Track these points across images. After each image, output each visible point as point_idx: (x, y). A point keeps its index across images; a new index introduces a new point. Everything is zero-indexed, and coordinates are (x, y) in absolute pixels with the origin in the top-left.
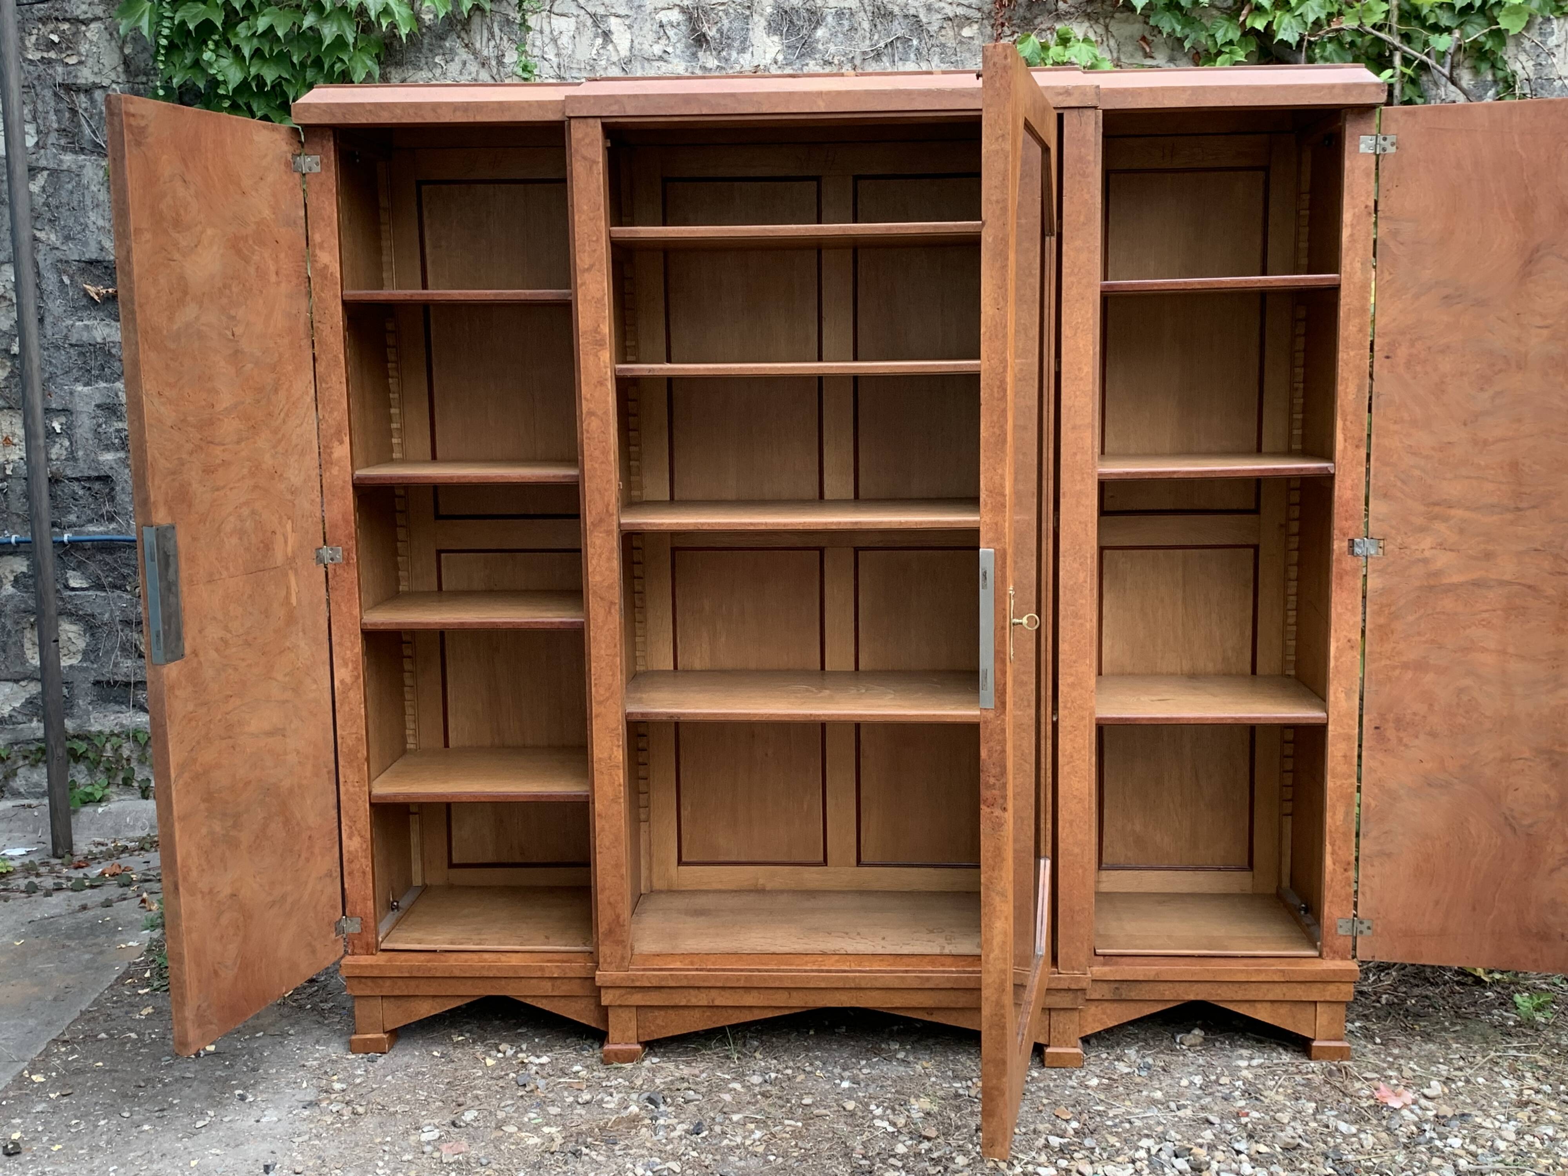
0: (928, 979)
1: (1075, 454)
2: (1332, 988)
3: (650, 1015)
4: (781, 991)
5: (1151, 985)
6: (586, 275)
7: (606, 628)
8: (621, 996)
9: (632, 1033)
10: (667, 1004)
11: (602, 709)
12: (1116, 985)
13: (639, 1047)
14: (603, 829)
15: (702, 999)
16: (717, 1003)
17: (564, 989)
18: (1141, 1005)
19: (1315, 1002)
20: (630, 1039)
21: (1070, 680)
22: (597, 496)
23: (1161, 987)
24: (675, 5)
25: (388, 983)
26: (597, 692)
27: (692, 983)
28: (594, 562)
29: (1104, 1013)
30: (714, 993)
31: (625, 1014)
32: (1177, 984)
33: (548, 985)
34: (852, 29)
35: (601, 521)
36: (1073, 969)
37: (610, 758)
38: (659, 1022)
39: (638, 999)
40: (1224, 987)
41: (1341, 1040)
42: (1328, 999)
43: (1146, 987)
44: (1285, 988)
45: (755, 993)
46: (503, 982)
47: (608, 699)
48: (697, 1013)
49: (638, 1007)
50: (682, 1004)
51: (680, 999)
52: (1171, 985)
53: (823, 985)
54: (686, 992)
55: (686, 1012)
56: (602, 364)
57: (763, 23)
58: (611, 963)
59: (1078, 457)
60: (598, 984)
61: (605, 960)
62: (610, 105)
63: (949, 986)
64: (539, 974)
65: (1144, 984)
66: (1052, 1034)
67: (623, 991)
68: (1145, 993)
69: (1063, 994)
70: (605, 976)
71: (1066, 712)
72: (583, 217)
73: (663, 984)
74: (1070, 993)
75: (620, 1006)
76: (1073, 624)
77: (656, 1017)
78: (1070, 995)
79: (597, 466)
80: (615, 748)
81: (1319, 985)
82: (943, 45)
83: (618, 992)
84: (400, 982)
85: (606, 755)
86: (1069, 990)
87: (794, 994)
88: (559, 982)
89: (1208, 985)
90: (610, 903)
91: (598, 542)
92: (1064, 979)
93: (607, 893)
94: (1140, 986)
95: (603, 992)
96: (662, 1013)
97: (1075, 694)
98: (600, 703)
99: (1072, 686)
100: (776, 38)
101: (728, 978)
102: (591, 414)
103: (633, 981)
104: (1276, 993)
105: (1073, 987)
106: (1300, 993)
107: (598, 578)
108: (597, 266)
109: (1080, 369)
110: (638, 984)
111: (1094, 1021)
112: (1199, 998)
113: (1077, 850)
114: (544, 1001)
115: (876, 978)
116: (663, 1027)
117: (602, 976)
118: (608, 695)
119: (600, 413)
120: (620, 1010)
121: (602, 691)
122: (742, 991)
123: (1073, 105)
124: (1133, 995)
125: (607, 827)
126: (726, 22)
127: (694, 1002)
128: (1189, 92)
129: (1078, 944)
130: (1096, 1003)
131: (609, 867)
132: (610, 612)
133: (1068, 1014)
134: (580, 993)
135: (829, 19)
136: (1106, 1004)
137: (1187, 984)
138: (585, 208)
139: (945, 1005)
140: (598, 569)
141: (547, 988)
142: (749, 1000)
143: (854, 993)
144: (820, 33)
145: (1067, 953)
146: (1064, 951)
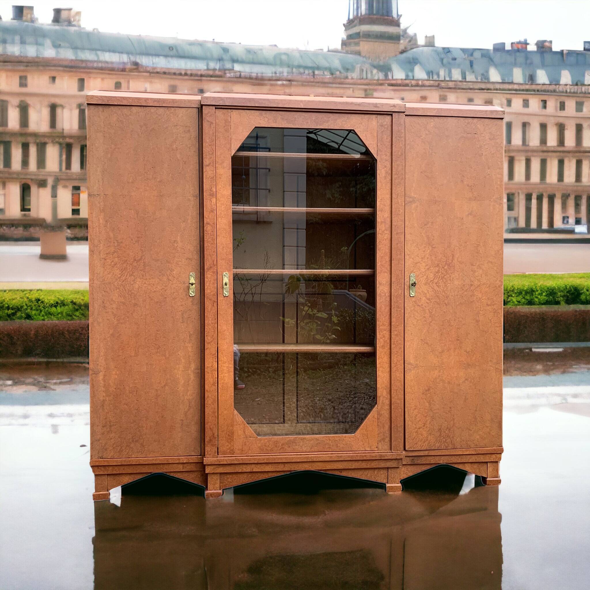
0: (341, 456)
1: (397, 244)
2: (494, 456)
3: (225, 477)
4: (280, 464)
5: (426, 457)
6: (207, 167)
7: (212, 312)
8: (213, 469)
9: (218, 485)
10: (233, 471)
11: (209, 346)
12: (413, 458)
13: (220, 491)
14: (208, 397)
15: (248, 469)
16: (254, 470)
17: (188, 468)
18: (421, 466)
19: (487, 462)
20: (217, 488)
21: (396, 333)
22: (210, 258)
23: (430, 458)
25: (111, 468)
26: (207, 339)
27: (244, 462)
28: (207, 284)
29: (407, 470)
30: (253, 466)
31: (215, 477)
32: (436, 457)
33: (181, 466)
35: (211, 267)
36: (398, 451)
37: (212, 366)
38: (229, 480)
39: (221, 470)
40: (453, 457)
41: (497, 477)
42: (492, 461)
43: (424, 458)
44: (476, 456)
45: (270, 466)
46: (161, 466)
47: (212, 342)
48: (245, 476)
49: (221, 474)
50: (240, 471)
51: (239, 469)
52: (433, 457)
53: (298, 461)
54: (241, 466)
55: (241, 475)
56: (213, 204)
58: (210, 454)
59: (399, 245)
60: (205, 464)
61: (208, 453)
62: (219, 101)
63: (349, 459)
64: (177, 462)
65: (423, 457)
66: (389, 479)
67: (215, 467)
68: (423, 461)
69: (394, 461)
70: (208, 460)
71: (394, 346)
72: (207, 144)
73: (232, 462)
74: (396, 461)
75: (213, 473)
76: (397, 311)
77: (228, 478)
78: (396, 462)
79: (209, 245)
80: (214, 362)
81: (489, 455)
83: (212, 467)
84: (116, 468)
85: (210, 365)
86: (396, 459)
87: (286, 465)
88: (186, 465)
89: (447, 457)
90: (210, 428)
91: (209, 276)
92: (394, 455)
93: (209, 424)
94: (421, 458)
95: (206, 467)
96: (231, 476)
97: (397, 338)
98: (209, 343)
99: (397, 335)
101: (259, 459)
102: (208, 224)
103: (220, 462)
104: (473, 459)
105: (398, 458)
106: (482, 459)
107: (209, 291)
108: (212, 164)
109: (399, 211)
110: (222, 463)
111: (404, 474)
112: (444, 462)
113: (398, 402)
114: (179, 474)
115: (320, 457)
116: (231, 482)
117: (206, 461)
118: (212, 339)
119: (211, 223)
120: (213, 476)
121: (209, 338)
122: (264, 465)
123: (396, 110)
124: (419, 462)
125: (210, 395)
127: (245, 470)
128: (436, 110)
129: (400, 440)
130: (405, 466)
131: (210, 413)
132: (213, 305)
133: (395, 470)
134: (195, 469)
136: (408, 467)
137: (440, 457)
138: (208, 141)
139: (347, 468)
140: (209, 287)
141: (180, 468)
142: (268, 468)
143: (311, 464)
145: (395, 444)
146: (394, 443)
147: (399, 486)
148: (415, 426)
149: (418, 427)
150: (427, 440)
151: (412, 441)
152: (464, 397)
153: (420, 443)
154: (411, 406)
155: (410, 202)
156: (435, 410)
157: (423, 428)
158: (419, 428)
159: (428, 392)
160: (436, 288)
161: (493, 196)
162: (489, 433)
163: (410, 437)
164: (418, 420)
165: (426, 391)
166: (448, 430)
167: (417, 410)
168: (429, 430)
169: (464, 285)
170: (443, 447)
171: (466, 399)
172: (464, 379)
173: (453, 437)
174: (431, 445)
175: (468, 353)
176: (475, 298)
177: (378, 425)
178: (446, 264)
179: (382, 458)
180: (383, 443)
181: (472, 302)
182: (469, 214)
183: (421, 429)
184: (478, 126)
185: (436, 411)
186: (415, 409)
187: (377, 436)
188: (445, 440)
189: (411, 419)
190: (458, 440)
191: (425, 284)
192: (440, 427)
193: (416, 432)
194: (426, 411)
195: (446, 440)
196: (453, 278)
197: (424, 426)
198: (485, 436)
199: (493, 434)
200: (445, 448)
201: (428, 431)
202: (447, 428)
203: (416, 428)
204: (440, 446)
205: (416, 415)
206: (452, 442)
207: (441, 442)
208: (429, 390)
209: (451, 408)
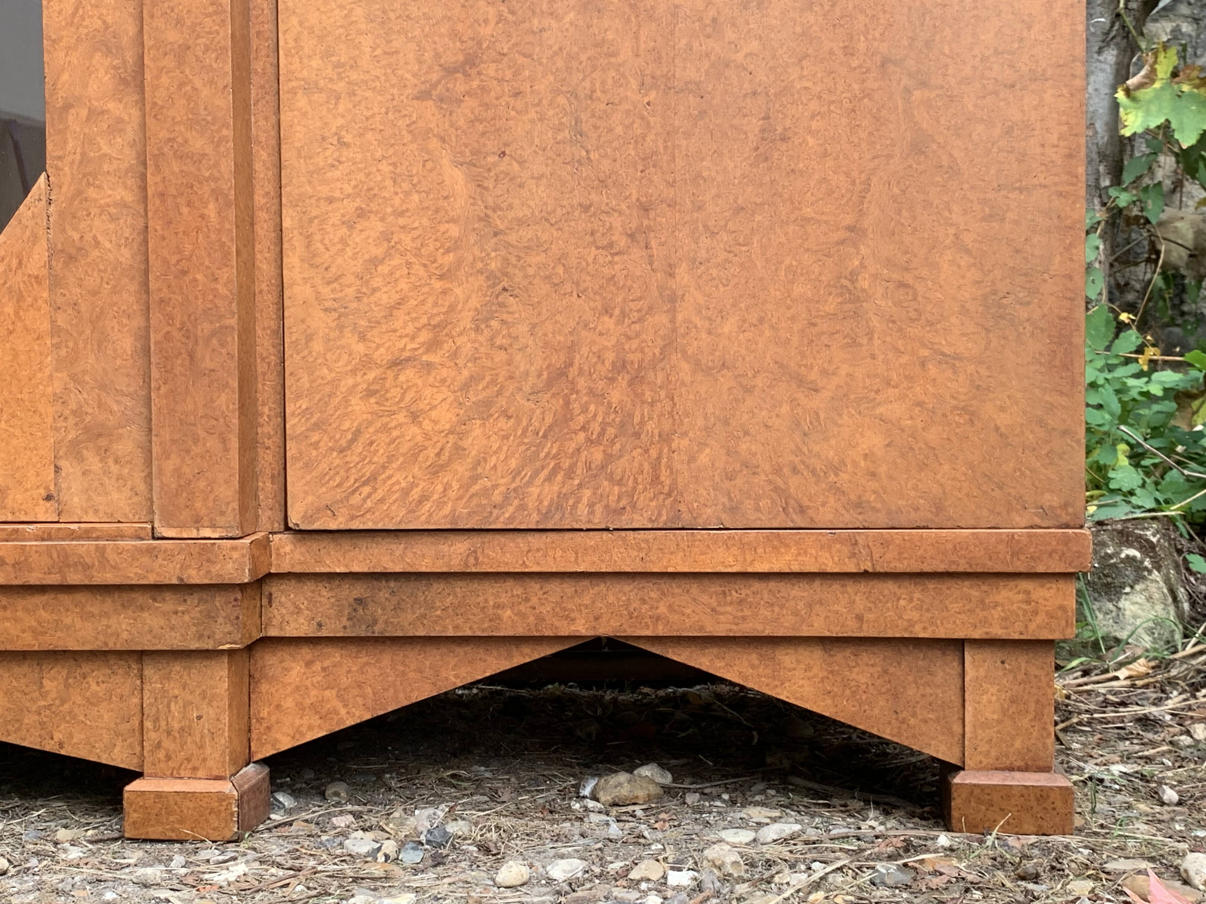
5: (460, 588)
12: (359, 590)
19: (959, 644)
29: (330, 683)
32: (534, 586)
36: (197, 522)
41: (1046, 769)
42: (998, 632)
43: (446, 596)
52: (517, 589)
65: (438, 586)
66: (152, 736)
68: (442, 614)
74: (193, 599)
78: (193, 606)
81: (967, 588)
86: (185, 587)
89: (628, 588)
92: (170, 556)
94: (427, 593)
105: (201, 577)
111: (301, 708)
112: (605, 629)
124: (407, 622)
129: (213, 443)
130: (306, 652)
136: (331, 654)
137: (568, 587)
145: (177, 472)
146: (170, 465)
147: (222, 797)
148: (359, 348)
149: (382, 355)
150: (459, 451)
151: (335, 459)
152: (754, 125)
153: (401, 479)
154: (324, 190)
156: (521, 222)
157: (429, 366)
158: (397, 364)
159: (460, 86)
162: (972, 416)
163: (317, 426)
164: (386, 297)
165: (450, 71)
166: (623, 380)
167: (375, 226)
168: (473, 379)
170: (583, 510)
173: (665, 438)
174: (486, 492)
177: (56, 330)
179: (74, 578)
180: (94, 463)
183: (408, 374)
185: (527, 234)
186: (361, 214)
187: (49, 411)
188: (598, 456)
189: (325, 291)
190: (704, 458)
192: (558, 360)
193: (370, 393)
194: (454, 231)
195: (609, 458)
197: (433, 345)
198: (933, 435)
199: (1003, 420)
200: (598, 521)
201: (465, 387)
202: (620, 366)
203: (367, 363)
204: (558, 504)
205: (375, 262)
206: (656, 479)
207: (570, 474)
209: (645, 209)
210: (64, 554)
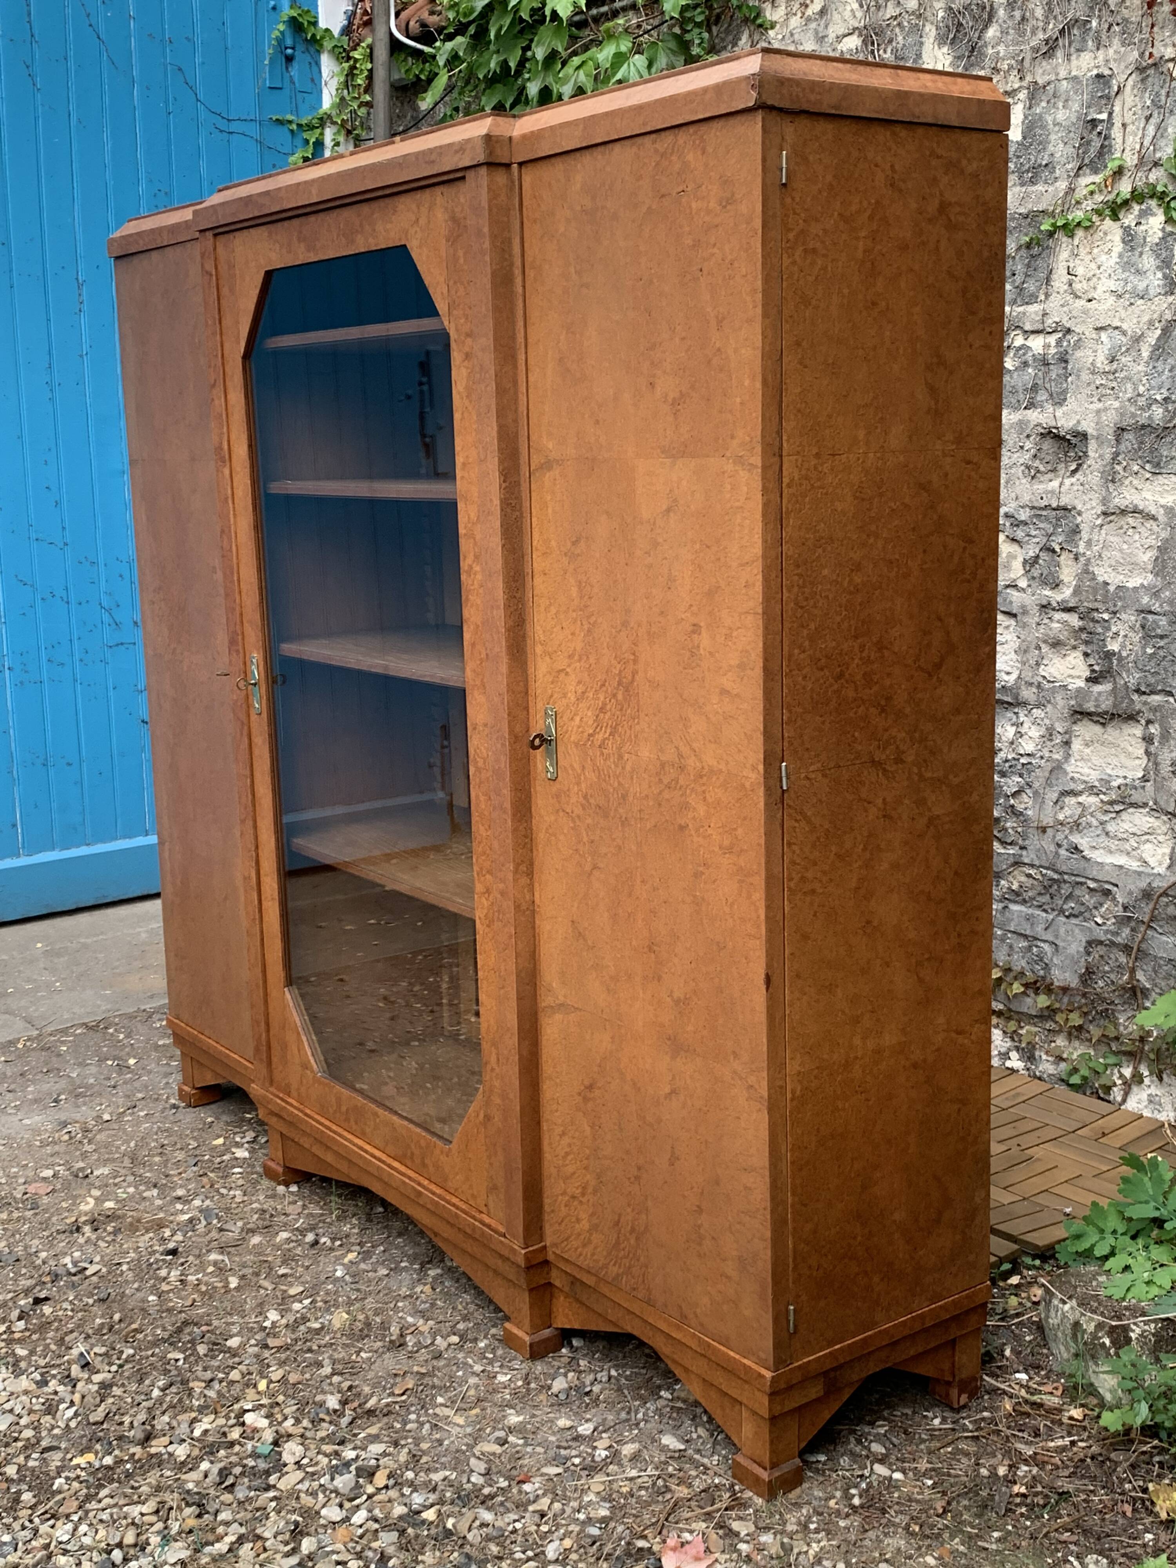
0: (420, 1194)
2: (746, 1389)
3: (284, 1141)
5: (597, 1294)
7: (241, 748)
9: (280, 1155)
12: (569, 1279)
13: (280, 1170)
18: (595, 1316)
20: (279, 1159)
22: (231, 615)
23: (604, 1301)
24: (855, 29)
29: (570, 1308)
31: (275, 1136)
32: (616, 1305)
34: (1023, 19)
35: (233, 639)
36: (514, 1237)
38: (293, 1152)
42: (747, 1403)
43: (591, 1294)
45: (331, 1153)
48: (310, 1156)
49: (279, 1131)
52: (611, 1303)
55: (304, 1151)
56: (226, 481)
57: (934, 32)
65: (590, 1290)
68: (591, 1301)
69: (509, 1263)
72: (209, 332)
79: (228, 584)
80: (251, 869)
82: (1126, 20)
89: (641, 1321)
91: (233, 660)
96: (293, 1145)
100: (945, 49)
102: (223, 531)
107: (235, 697)
108: (217, 382)
112: (637, 1333)
117: (255, 1090)
119: (227, 531)
121: (242, 809)
124: (583, 1299)
126: (900, 38)
130: (563, 1295)
132: (243, 733)
135: (1001, 12)
136: (571, 1299)
137: (624, 1310)
138: (210, 323)
144: (992, 32)
148: (564, 1186)
149: (569, 1192)
150: (590, 1241)
151: (557, 1227)
152: (669, 1149)
153: (574, 1244)
154: (552, 1120)
155: (541, 467)
156: (605, 1157)
157: (581, 1203)
158: (573, 1197)
159: (589, 1095)
160: (600, 761)
161: (732, 437)
162: (736, 1306)
163: (553, 1212)
164: (570, 1169)
165: (586, 1088)
166: (634, 1235)
167: (567, 1140)
168: (593, 1214)
169: (663, 765)
170: (624, 1283)
171: (673, 1160)
172: (667, 1090)
173: (646, 1266)
174: (597, 1261)
175: (677, 1002)
176: (691, 815)
178: (620, 683)
180: (495, 1198)
181: (682, 828)
182: (668, 510)
183: (576, 1203)
184: (690, 157)
185: (607, 1162)
186: (563, 1133)
188: (627, 1263)
189: (554, 1160)
190: (657, 1280)
191: (577, 745)
192: (616, 1218)
193: (566, 1205)
194: (587, 1152)
195: (631, 1265)
196: (636, 736)
197: (583, 1195)
198: (725, 1308)
200: (628, 1291)
201: (591, 1216)
202: (633, 1230)
203: (565, 1193)
204: (617, 1277)
205: (567, 1154)
206: (644, 1281)
207: (619, 1267)
208: (590, 1087)
209: (639, 1168)
210: (483, 1232)
